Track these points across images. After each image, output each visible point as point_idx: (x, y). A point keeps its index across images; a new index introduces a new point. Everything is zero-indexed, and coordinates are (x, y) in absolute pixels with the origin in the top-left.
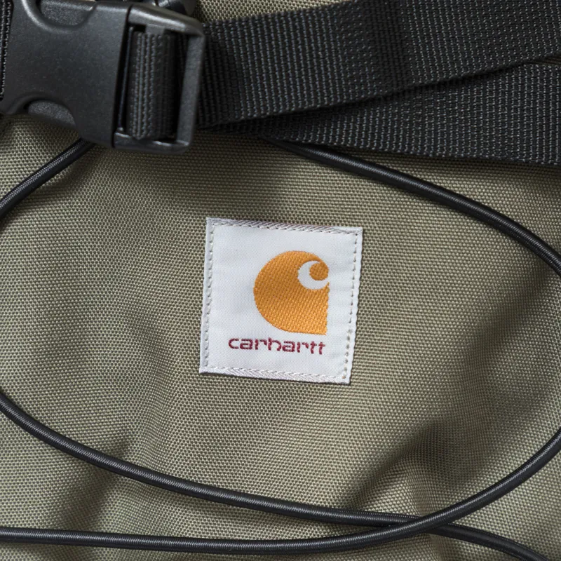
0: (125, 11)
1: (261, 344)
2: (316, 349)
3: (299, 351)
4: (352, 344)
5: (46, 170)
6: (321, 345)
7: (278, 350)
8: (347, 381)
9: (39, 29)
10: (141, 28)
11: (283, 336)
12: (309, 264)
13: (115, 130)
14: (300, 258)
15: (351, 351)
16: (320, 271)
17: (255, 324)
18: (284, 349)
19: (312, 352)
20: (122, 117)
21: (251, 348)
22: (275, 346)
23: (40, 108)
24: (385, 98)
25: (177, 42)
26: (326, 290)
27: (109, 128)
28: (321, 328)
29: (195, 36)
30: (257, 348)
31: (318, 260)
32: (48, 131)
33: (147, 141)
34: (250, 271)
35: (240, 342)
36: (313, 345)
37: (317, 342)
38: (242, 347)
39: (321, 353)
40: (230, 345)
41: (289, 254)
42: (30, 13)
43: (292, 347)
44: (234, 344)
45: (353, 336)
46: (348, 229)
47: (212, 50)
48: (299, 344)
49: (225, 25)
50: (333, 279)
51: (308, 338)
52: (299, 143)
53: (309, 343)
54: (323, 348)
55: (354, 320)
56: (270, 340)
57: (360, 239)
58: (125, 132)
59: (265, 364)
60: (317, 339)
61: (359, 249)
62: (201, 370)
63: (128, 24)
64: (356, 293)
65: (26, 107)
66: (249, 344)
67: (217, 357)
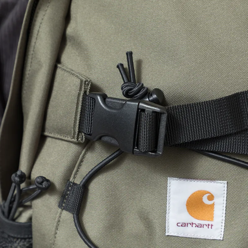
0: (137, 104)
1: (189, 225)
2: (210, 227)
3: (203, 227)
4: (223, 225)
6: (212, 225)
7: (196, 227)
8: (222, 239)
9: (105, 110)
10: (143, 110)
11: (197, 222)
12: (207, 195)
13: (134, 148)
14: (203, 193)
15: (223, 228)
16: (211, 198)
17: (187, 217)
18: (198, 227)
19: (208, 228)
20: (136, 143)
21: (185, 226)
22: (194, 225)
23: (106, 139)
24: (235, 133)
25: (157, 116)
26: (213, 204)
27: (132, 147)
28: (212, 219)
29: (164, 113)
30: (187, 226)
31: (210, 193)
33: (145, 153)
35: (181, 224)
37: (210, 224)
38: (182, 226)
39: (211, 228)
40: (177, 225)
41: (199, 191)
42: (101, 104)
43: (201, 226)
44: (178, 225)
45: (224, 222)
46: (221, 182)
48: (203, 225)
49: (175, 108)
50: (216, 200)
51: (207, 223)
52: (202, 150)
53: (207, 224)
54: (213, 226)
55: (224, 216)
56: (192, 223)
57: (226, 185)
58: (137, 149)
59: (191, 232)
60: (210, 223)
61: (226, 189)
62: (167, 234)
63: (138, 109)
64: (225, 206)
65: (100, 138)
66: (184, 225)
67: (172, 230)
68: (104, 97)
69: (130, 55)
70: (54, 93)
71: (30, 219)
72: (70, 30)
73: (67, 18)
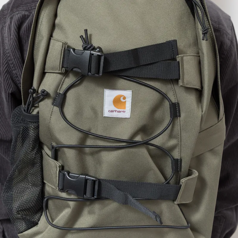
0: (90, 52)
1: (114, 111)
2: (124, 112)
4: (130, 111)
5: (75, 81)
6: (125, 111)
8: (129, 117)
9: (74, 55)
10: (93, 54)
11: (118, 110)
12: (123, 97)
13: (88, 73)
14: (121, 96)
15: (130, 112)
16: (124, 98)
17: (113, 108)
20: (90, 70)
22: (117, 112)
23: (75, 69)
24: (136, 67)
25: (99, 57)
26: (126, 101)
27: (87, 72)
28: (125, 108)
29: (103, 56)
31: (124, 96)
32: (76, 74)
33: (94, 74)
34: (112, 98)
36: (123, 111)
38: (111, 112)
40: (109, 112)
41: (119, 95)
42: (73, 53)
43: (120, 112)
45: (130, 110)
46: (129, 91)
47: (105, 58)
49: (107, 54)
50: (127, 100)
51: (122, 110)
52: (121, 75)
55: (131, 106)
56: (116, 110)
57: (131, 92)
58: (90, 73)
59: (115, 115)
60: (124, 110)
61: (131, 94)
62: (104, 116)
63: (90, 54)
64: (131, 102)
65: (72, 69)
66: (112, 111)
67: (106, 114)
68: (74, 50)
69: (86, 31)
70: (49, 51)
71: (38, 113)
72: (57, 21)
73: (56, 16)
